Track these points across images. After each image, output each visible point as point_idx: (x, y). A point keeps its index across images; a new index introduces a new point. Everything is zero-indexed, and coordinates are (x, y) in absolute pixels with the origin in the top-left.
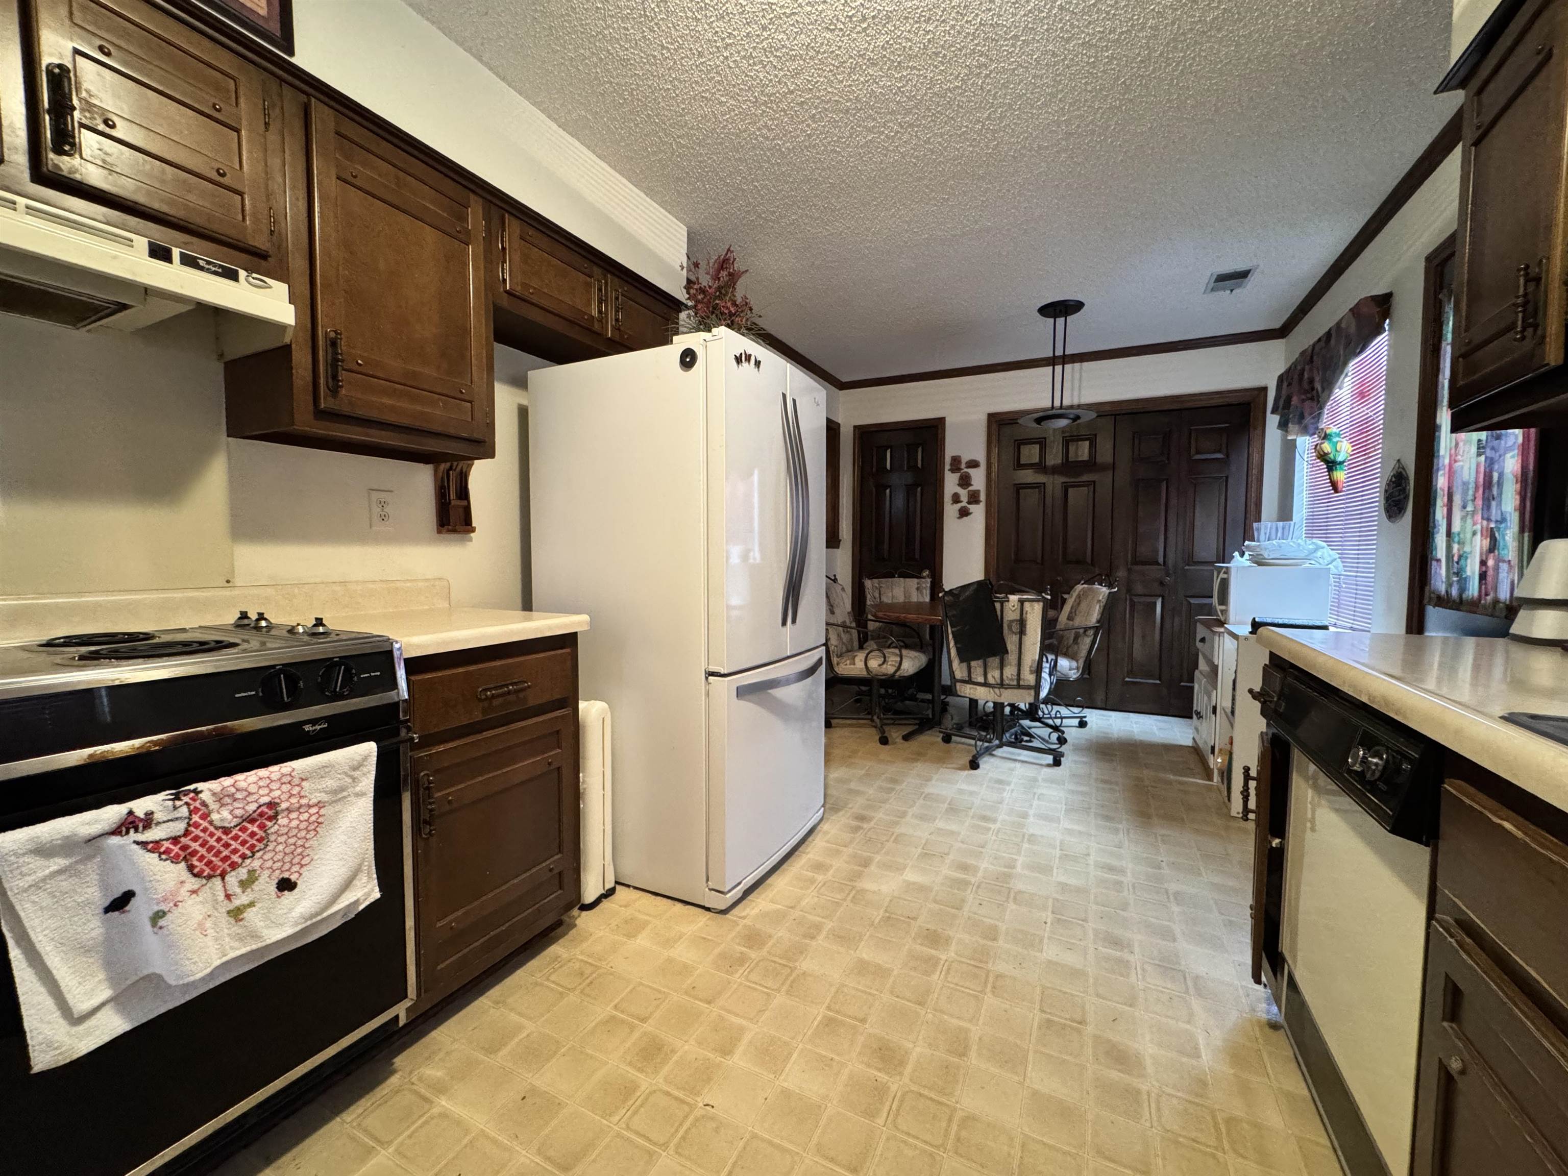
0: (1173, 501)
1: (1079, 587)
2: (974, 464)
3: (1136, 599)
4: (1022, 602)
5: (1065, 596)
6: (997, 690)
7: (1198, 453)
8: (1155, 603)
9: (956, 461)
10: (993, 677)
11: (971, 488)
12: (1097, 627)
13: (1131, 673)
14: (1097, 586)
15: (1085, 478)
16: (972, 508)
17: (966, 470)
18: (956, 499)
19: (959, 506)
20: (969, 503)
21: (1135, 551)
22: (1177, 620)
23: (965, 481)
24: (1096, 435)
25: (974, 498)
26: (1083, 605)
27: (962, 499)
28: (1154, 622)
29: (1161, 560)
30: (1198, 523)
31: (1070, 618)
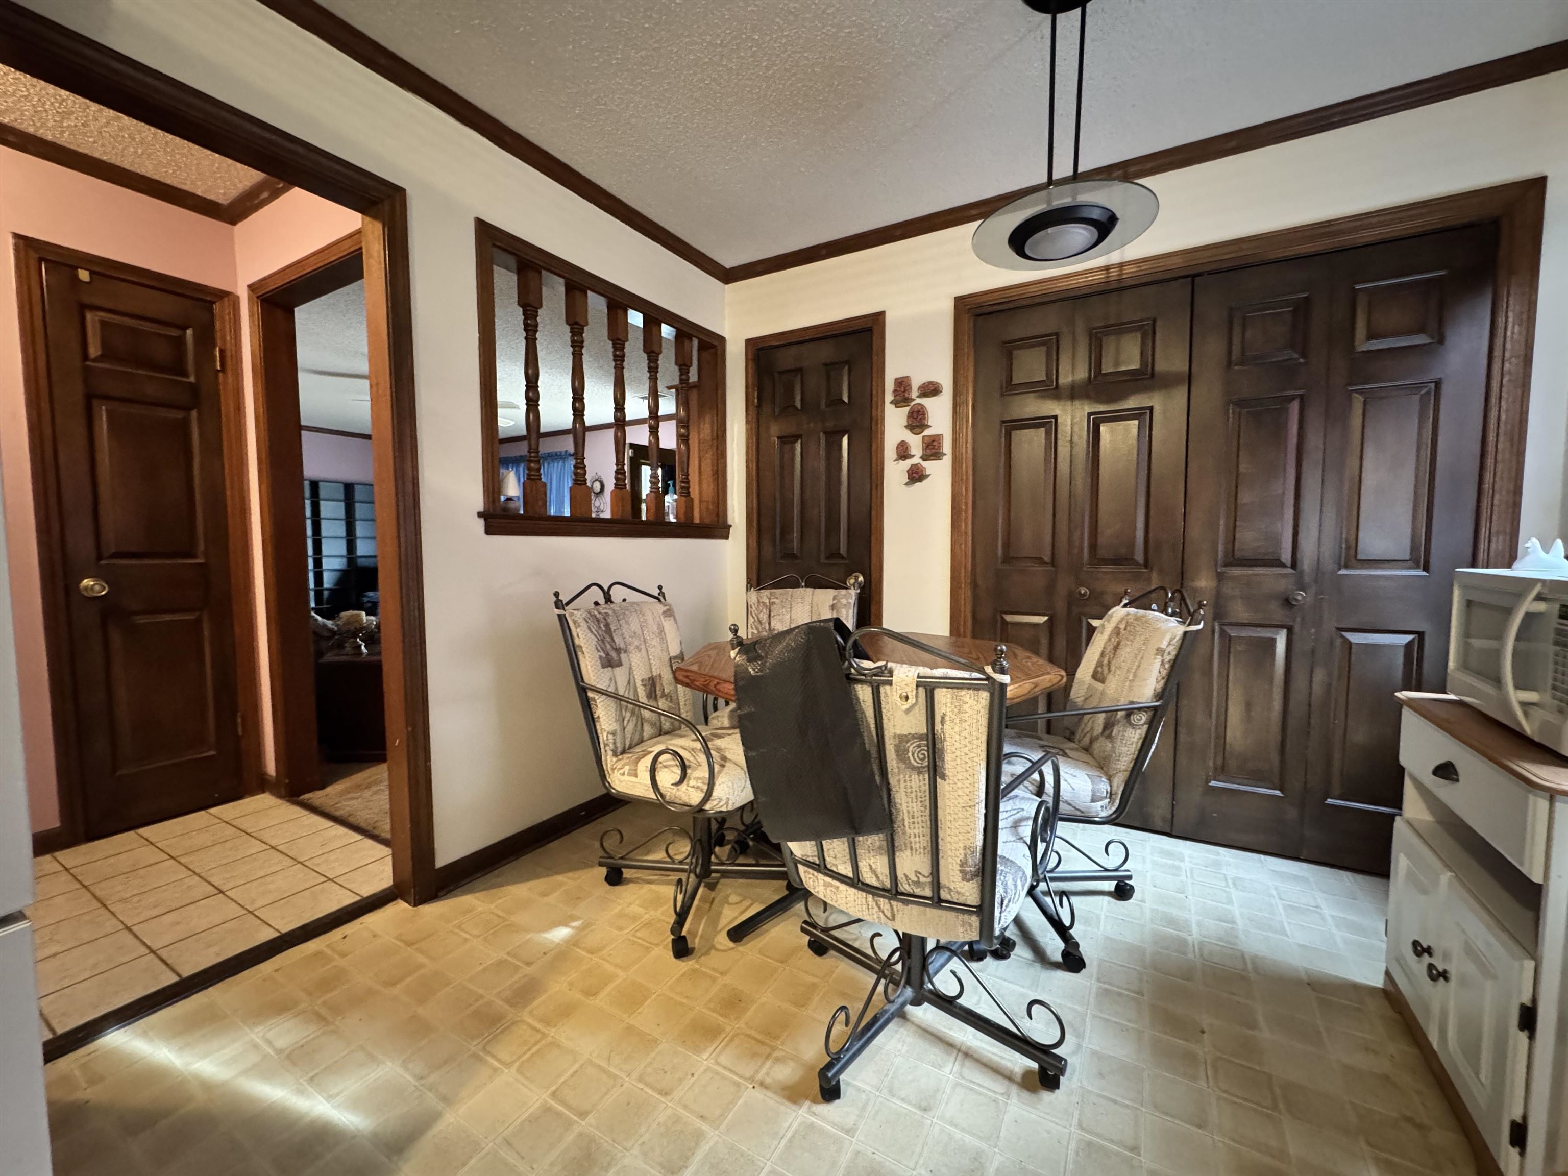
0: (1314, 440)
1: (1118, 612)
2: (931, 390)
3: (1233, 633)
4: (928, 688)
5: (1095, 623)
6: (883, 902)
7: (1370, 337)
8: (1273, 641)
9: (902, 385)
10: (874, 872)
11: (927, 432)
12: (1155, 709)
13: (1222, 771)
14: (1154, 615)
15: (1132, 403)
16: (930, 466)
17: (918, 401)
18: (903, 452)
19: (908, 463)
20: (925, 458)
21: (1232, 540)
22: (1319, 676)
23: (917, 421)
24: (1154, 321)
25: (932, 450)
26: (1126, 652)
27: (913, 451)
28: (1271, 679)
29: (1286, 557)
30: (1370, 480)
31: (1098, 676)
